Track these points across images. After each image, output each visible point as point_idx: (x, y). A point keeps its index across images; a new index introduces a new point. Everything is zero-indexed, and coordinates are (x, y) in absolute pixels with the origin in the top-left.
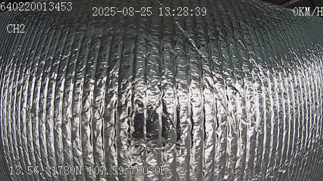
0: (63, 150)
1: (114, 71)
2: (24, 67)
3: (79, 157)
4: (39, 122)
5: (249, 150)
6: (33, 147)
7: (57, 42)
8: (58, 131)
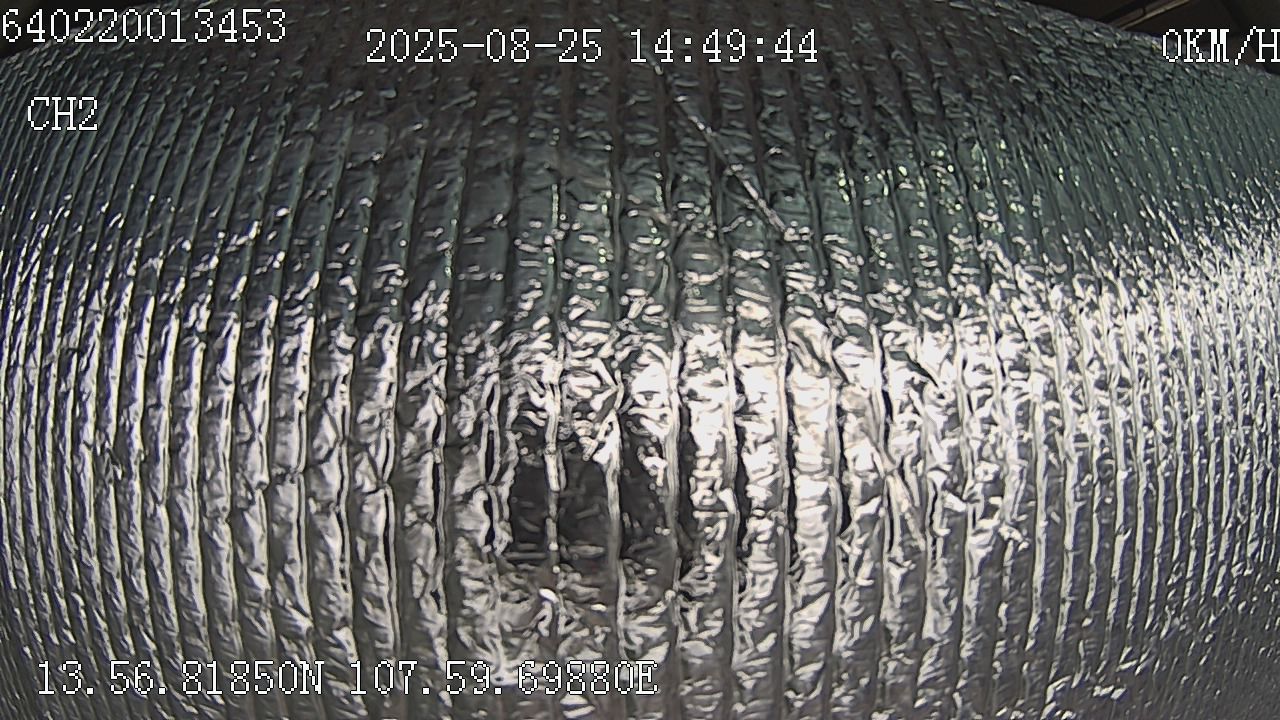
0: (240, 610)
1: (431, 301)
2: (83, 282)
3: (301, 637)
4: (144, 501)
5: (974, 611)
6: (122, 598)
7: (207, 179)
8: (215, 536)
